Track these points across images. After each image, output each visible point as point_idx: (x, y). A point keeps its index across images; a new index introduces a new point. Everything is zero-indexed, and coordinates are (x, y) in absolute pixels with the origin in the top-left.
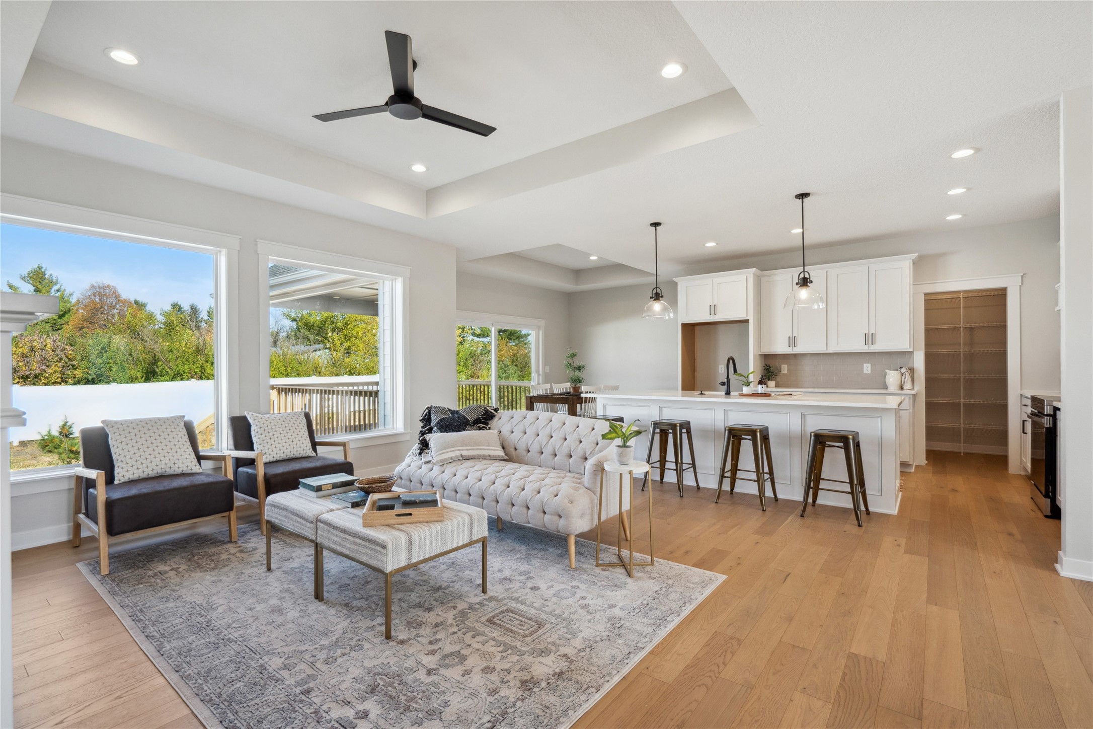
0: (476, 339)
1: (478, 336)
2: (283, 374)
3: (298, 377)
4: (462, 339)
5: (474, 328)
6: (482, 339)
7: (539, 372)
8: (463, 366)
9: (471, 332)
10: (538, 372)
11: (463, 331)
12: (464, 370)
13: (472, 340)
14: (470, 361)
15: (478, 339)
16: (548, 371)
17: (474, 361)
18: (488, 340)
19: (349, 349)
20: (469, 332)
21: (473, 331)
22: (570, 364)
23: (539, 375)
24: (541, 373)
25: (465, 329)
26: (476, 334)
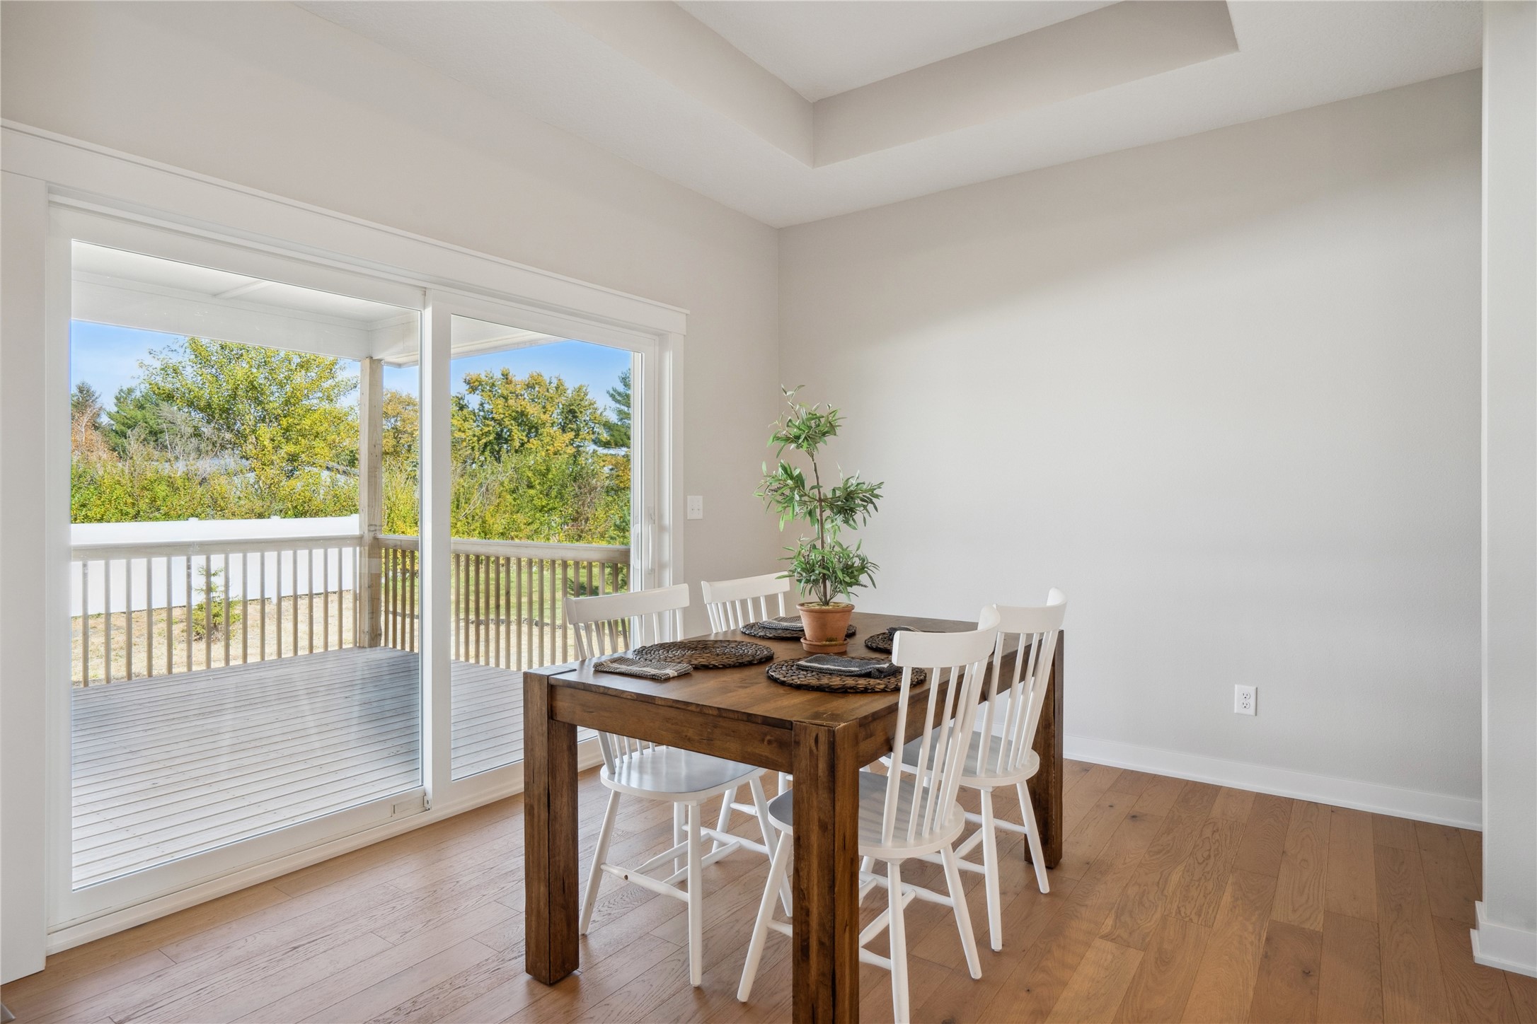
0: (601, 451)
1: (606, 445)
2: (127, 514)
3: (164, 520)
4: (574, 450)
5: (597, 430)
6: (612, 451)
7: (661, 517)
8: (556, 497)
9: (593, 437)
10: (654, 516)
11: (577, 436)
12: (557, 505)
13: (595, 452)
14: (572, 489)
15: (606, 451)
16: (698, 515)
17: (580, 488)
18: (623, 453)
19: (293, 458)
20: (587, 438)
21: (596, 435)
22: (799, 481)
23: (661, 529)
24: (668, 520)
25: (581, 433)
26: (602, 441)
